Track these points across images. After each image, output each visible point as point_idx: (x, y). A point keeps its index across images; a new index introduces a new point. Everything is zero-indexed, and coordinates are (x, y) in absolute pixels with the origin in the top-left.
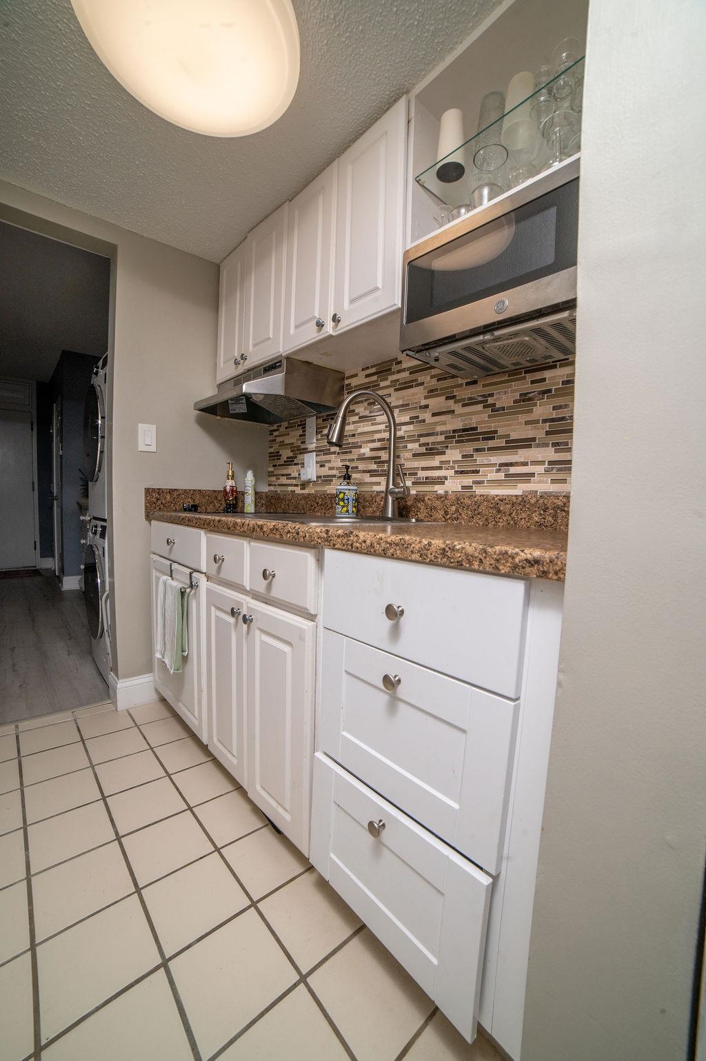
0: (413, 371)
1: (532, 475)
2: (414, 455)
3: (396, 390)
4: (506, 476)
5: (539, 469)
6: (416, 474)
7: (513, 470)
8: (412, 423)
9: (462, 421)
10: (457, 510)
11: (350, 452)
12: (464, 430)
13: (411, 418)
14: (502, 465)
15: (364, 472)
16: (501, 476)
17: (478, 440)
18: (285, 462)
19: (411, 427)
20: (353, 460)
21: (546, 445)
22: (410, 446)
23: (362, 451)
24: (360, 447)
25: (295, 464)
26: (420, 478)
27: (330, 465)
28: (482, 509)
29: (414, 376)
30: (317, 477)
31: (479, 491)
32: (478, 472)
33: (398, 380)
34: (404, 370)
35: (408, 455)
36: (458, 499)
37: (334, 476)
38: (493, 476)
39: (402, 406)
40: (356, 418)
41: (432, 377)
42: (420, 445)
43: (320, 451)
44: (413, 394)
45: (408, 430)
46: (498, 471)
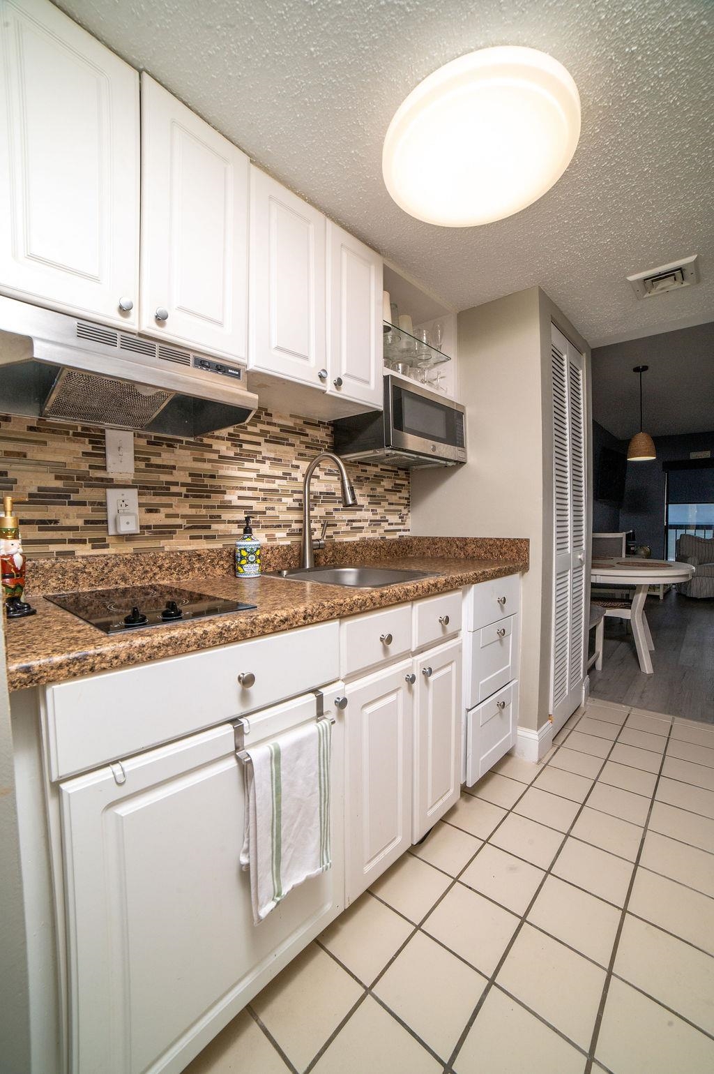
0: (285, 429)
1: (363, 528)
2: (289, 509)
3: (266, 441)
4: (352, 528)
5: (366, 524)
6: (290, 526)
7: (355, 525)
8: (286, 479)
9: (326, 486)
10: (333, 554)
11: (209, 497)
12: (328, 494)
13: (284, 474)
14: (349, 521)
15: (229, 522)
16: (348, 528)
17: (335, 502)
18: (31, 495)
19: (284, 482)
20: (213, 507)
21: (368, 510)
22: (284, 500)
23: (227, 497)
24: (224, 492)
25: (72, 503)
26: (294, 530)
27: (169, 511)
28: (348, 552)
29: (284, 435)
30: (141, 527)
31: (337, 539)
32: (336, 525)
33: (268, 432)
34: (274, 424)
35: (284, 508)
36: (334, 546)
37: (180, 526)
38: (344, 528)
39: (275, 459)
40: (215, 456)
41: (302, 442)
42: (294, 501)
43: (147, 488)
44: (285, 452)
45: (281, 484)
46: (347, 525)
